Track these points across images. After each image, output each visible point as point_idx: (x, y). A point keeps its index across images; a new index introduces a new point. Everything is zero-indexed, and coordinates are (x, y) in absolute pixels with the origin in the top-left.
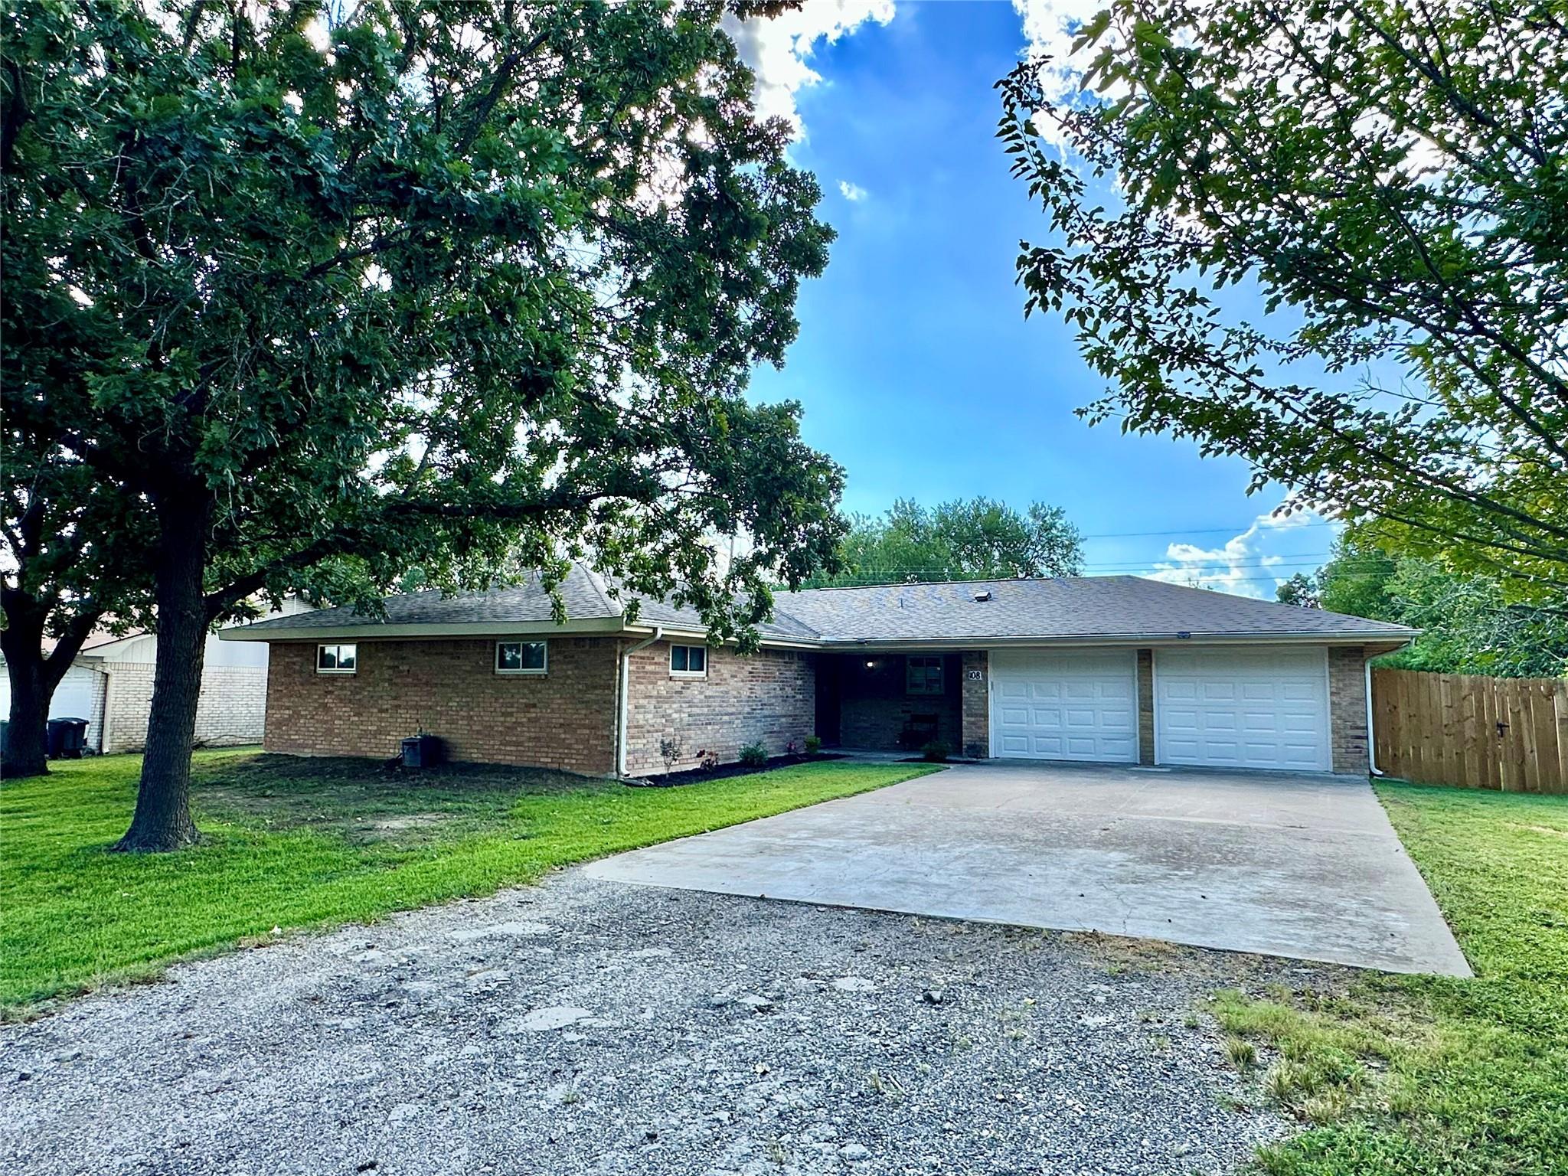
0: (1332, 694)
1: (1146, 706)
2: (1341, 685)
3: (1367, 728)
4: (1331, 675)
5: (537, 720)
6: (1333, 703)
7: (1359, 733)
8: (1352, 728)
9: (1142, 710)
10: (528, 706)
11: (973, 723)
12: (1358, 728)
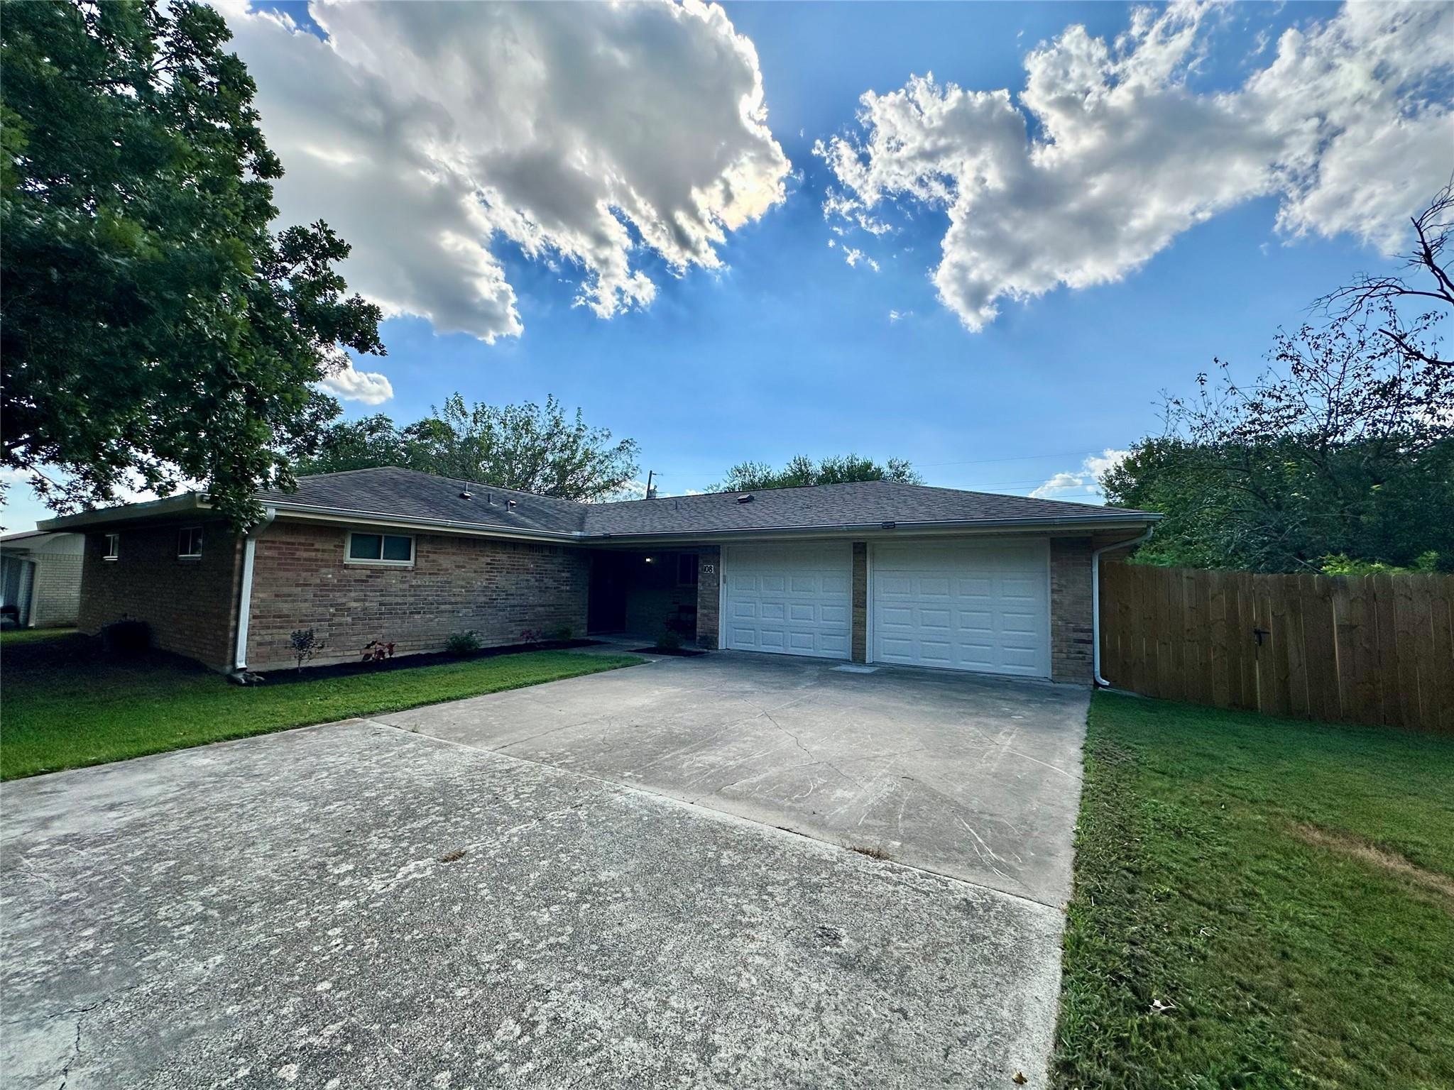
0: (1053, 591)
1: (859, 602)
2: (1063, 582)
3: (1092, 631)
4: (1052, 571)
6: (1053, 601)
7: (1083, 636)
8: (1075, 630)
9: (855, 606)
11: (705, 615)
12: (1082, 631)
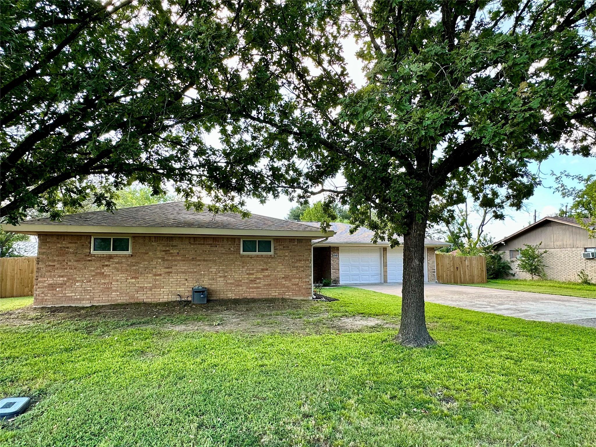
5: (268, 276)
8: (432, 270)
10: (262, 270)
11: (334, 272)
